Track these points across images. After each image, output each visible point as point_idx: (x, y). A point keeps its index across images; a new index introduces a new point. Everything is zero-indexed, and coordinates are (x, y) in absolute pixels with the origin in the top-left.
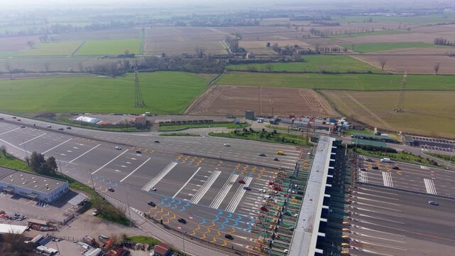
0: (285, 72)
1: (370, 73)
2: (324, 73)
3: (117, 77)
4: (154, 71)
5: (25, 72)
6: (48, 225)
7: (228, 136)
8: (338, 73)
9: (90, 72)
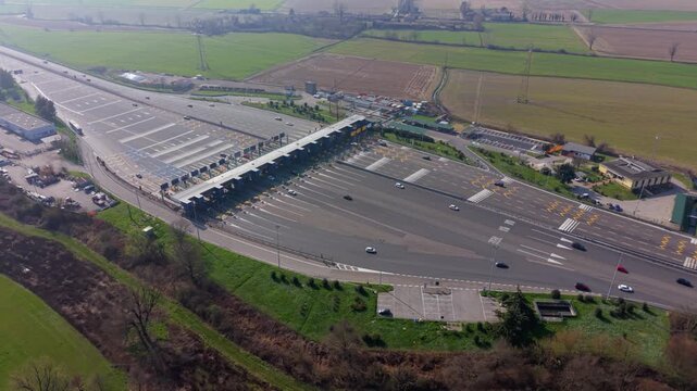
0: (436, 43)
1: (563, 52)
2: (492, 48)
3: (214, 36)
4: (265, 32)
5: (119, 24)
6: (14, 154)
7: (261, 107)
8: (513, 50)
9: (188, 28)
